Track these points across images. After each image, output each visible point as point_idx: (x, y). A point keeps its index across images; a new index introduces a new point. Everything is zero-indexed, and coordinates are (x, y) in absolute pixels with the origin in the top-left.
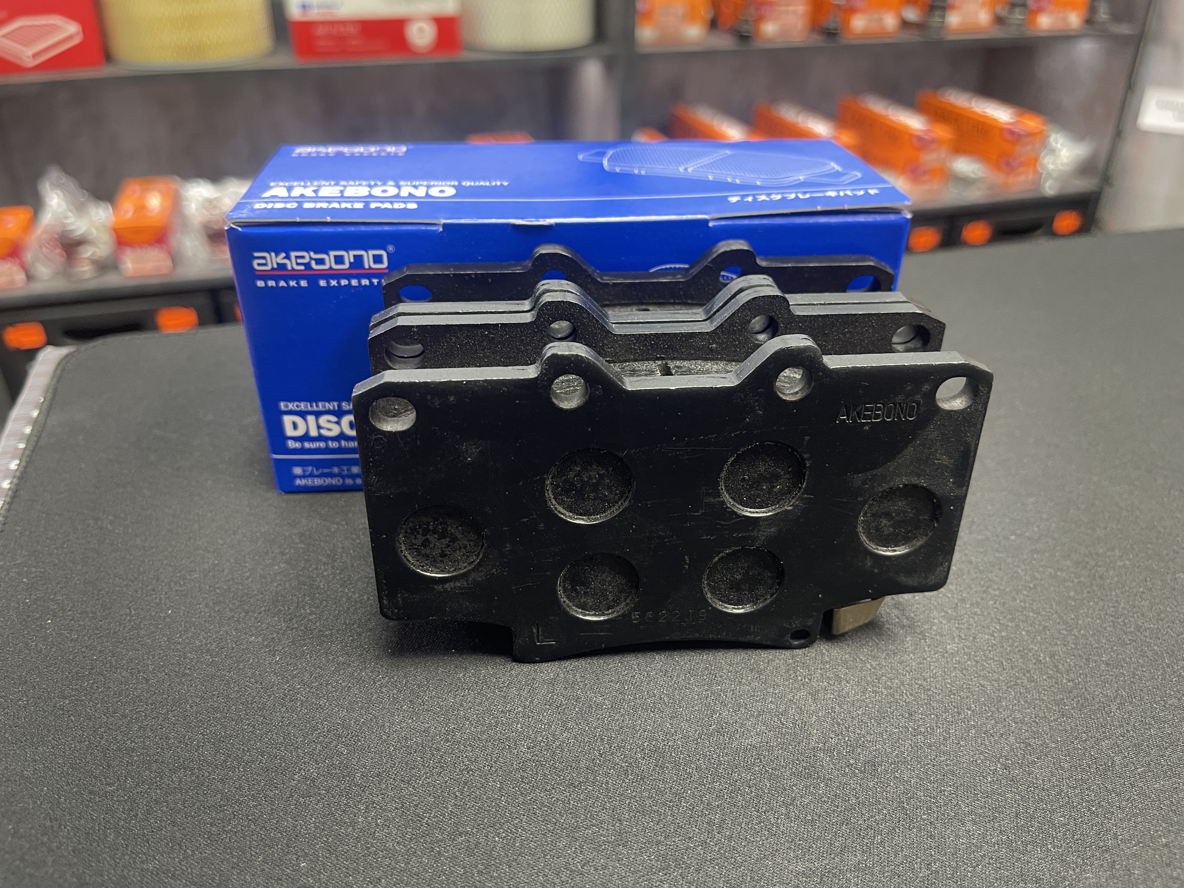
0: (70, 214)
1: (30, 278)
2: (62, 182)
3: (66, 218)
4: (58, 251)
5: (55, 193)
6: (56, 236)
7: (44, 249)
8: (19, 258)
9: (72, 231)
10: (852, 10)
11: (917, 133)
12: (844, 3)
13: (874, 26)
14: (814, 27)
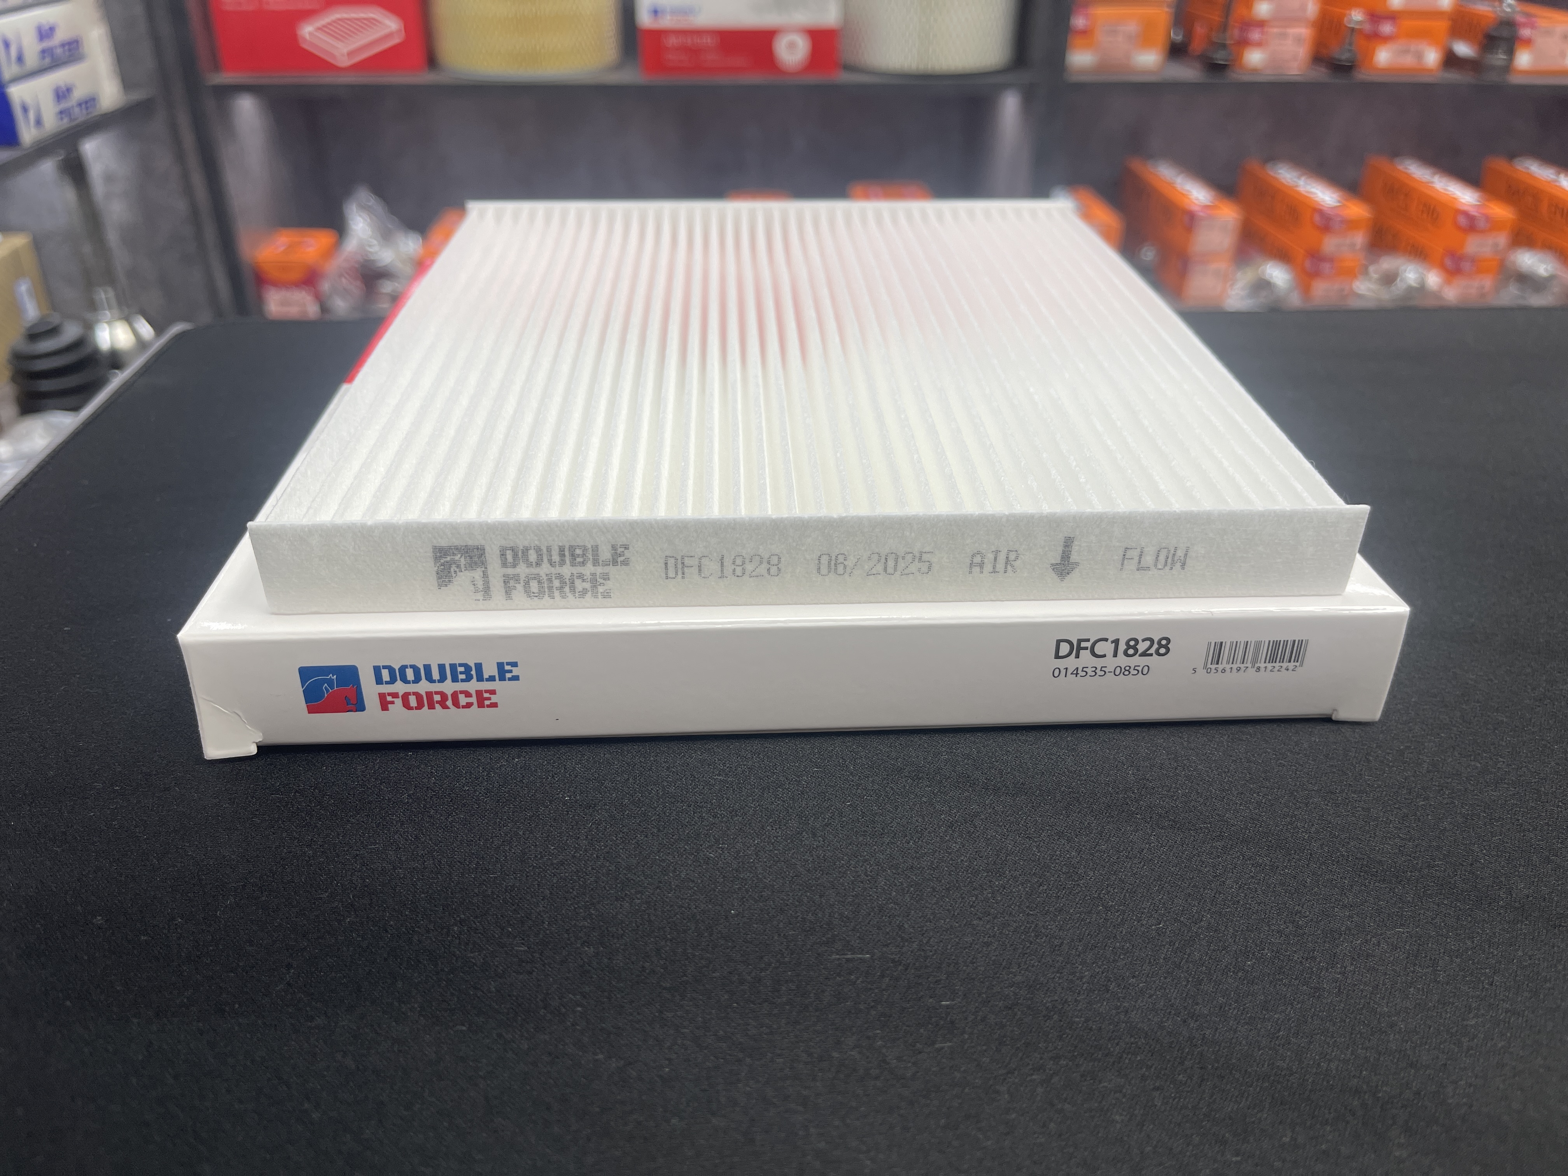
0: (375, 242)
1: (324, 309)
2: (370, 204)
3: (370, 246)
4: (358, 282)
5: (362, 216)
6: (357, 266)
7: (344, 280)
8: (315, 288)
9: (373, 261)
10: (1376, 38)
11: (1465, 208)
12: (1367, 27)
13: (1408, 61)
14: (1319, 57)
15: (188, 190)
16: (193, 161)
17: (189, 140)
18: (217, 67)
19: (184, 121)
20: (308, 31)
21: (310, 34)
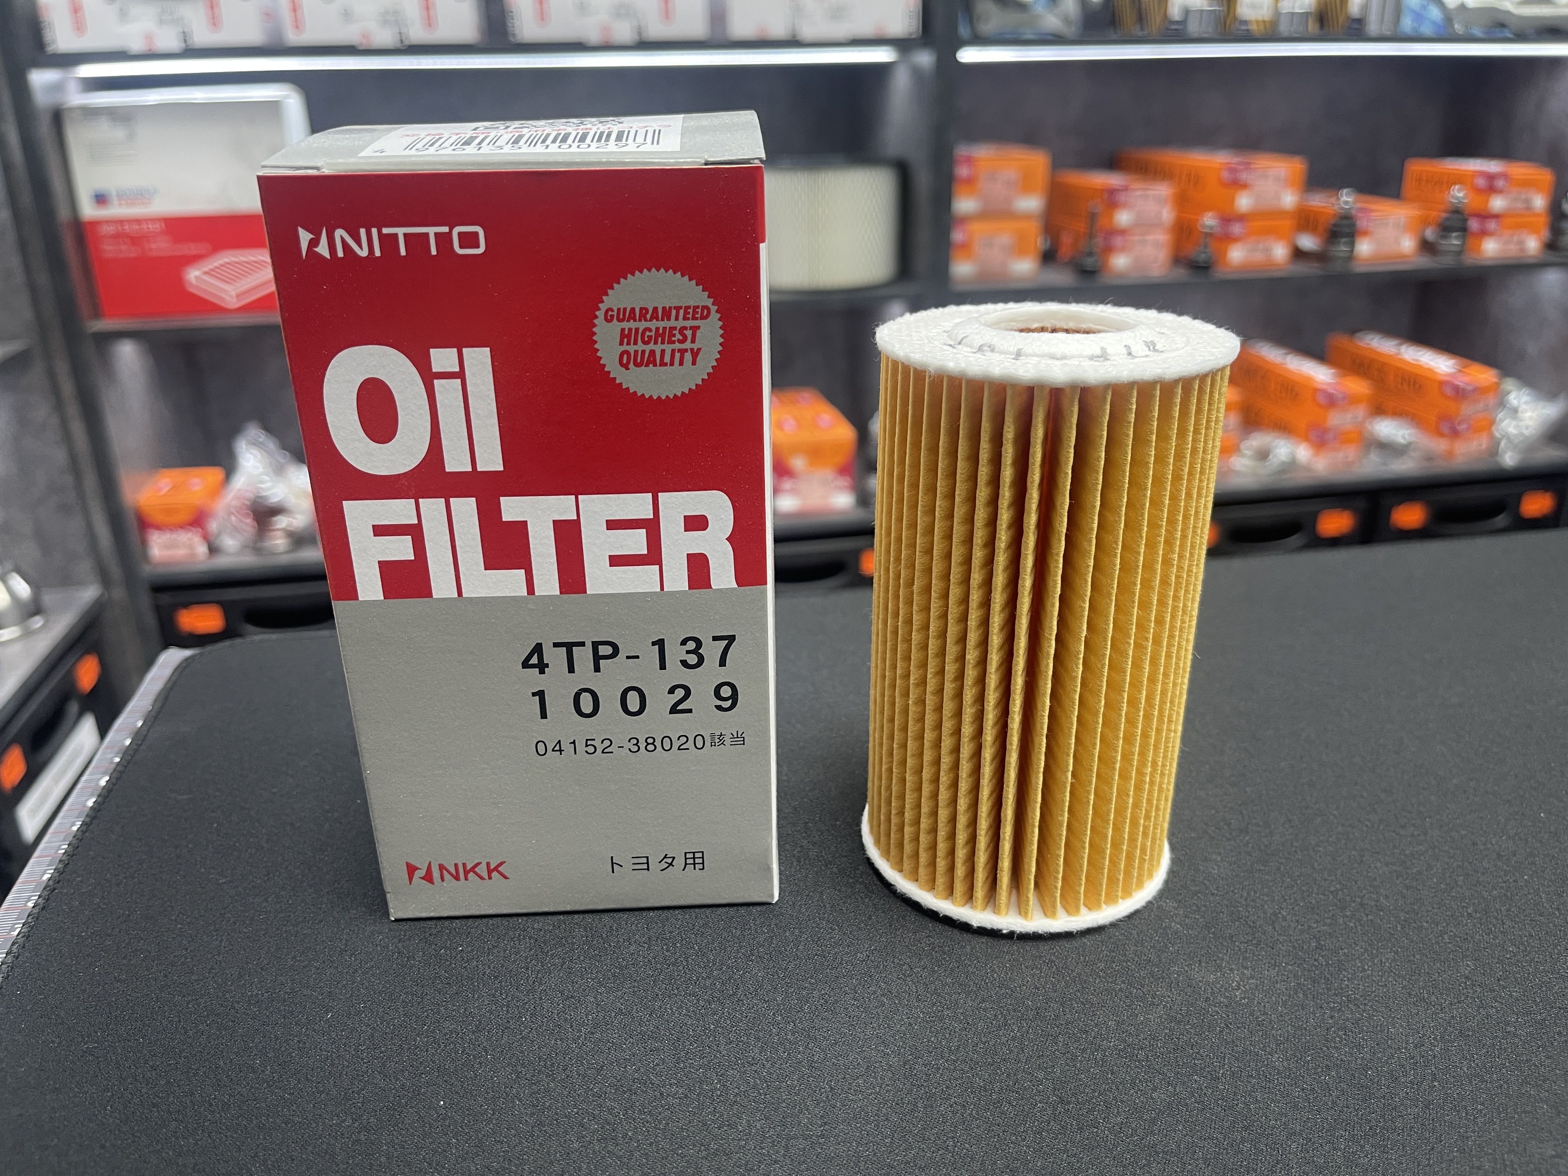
0: (267, 477)
1: (213, 550)
3: (262, 482)
4: (249, 521)
5: (251, 454)
6: (248, 503)
7: (233, 518)
8: (202, 529)
9: (265, 498)
10: (1228, 239)
11: (1324, 387)
12: (1217, 230)
13: (1258, 257)
14: (1178, 259)
15: (67, 437)
16: (73, 410)
17: (68, 388)
18: (97, 314)
19: (62, 368)
20: (194, 275)
21: (197, 277)
